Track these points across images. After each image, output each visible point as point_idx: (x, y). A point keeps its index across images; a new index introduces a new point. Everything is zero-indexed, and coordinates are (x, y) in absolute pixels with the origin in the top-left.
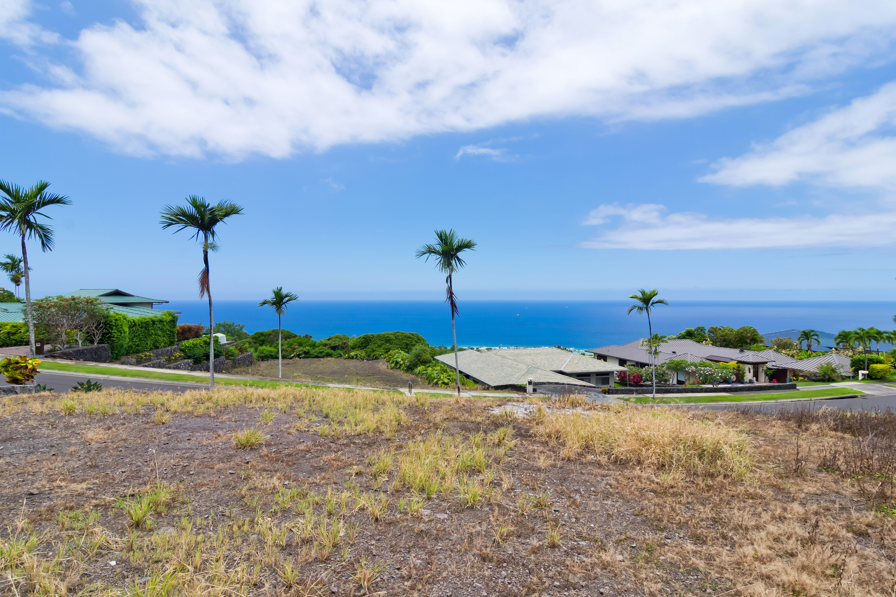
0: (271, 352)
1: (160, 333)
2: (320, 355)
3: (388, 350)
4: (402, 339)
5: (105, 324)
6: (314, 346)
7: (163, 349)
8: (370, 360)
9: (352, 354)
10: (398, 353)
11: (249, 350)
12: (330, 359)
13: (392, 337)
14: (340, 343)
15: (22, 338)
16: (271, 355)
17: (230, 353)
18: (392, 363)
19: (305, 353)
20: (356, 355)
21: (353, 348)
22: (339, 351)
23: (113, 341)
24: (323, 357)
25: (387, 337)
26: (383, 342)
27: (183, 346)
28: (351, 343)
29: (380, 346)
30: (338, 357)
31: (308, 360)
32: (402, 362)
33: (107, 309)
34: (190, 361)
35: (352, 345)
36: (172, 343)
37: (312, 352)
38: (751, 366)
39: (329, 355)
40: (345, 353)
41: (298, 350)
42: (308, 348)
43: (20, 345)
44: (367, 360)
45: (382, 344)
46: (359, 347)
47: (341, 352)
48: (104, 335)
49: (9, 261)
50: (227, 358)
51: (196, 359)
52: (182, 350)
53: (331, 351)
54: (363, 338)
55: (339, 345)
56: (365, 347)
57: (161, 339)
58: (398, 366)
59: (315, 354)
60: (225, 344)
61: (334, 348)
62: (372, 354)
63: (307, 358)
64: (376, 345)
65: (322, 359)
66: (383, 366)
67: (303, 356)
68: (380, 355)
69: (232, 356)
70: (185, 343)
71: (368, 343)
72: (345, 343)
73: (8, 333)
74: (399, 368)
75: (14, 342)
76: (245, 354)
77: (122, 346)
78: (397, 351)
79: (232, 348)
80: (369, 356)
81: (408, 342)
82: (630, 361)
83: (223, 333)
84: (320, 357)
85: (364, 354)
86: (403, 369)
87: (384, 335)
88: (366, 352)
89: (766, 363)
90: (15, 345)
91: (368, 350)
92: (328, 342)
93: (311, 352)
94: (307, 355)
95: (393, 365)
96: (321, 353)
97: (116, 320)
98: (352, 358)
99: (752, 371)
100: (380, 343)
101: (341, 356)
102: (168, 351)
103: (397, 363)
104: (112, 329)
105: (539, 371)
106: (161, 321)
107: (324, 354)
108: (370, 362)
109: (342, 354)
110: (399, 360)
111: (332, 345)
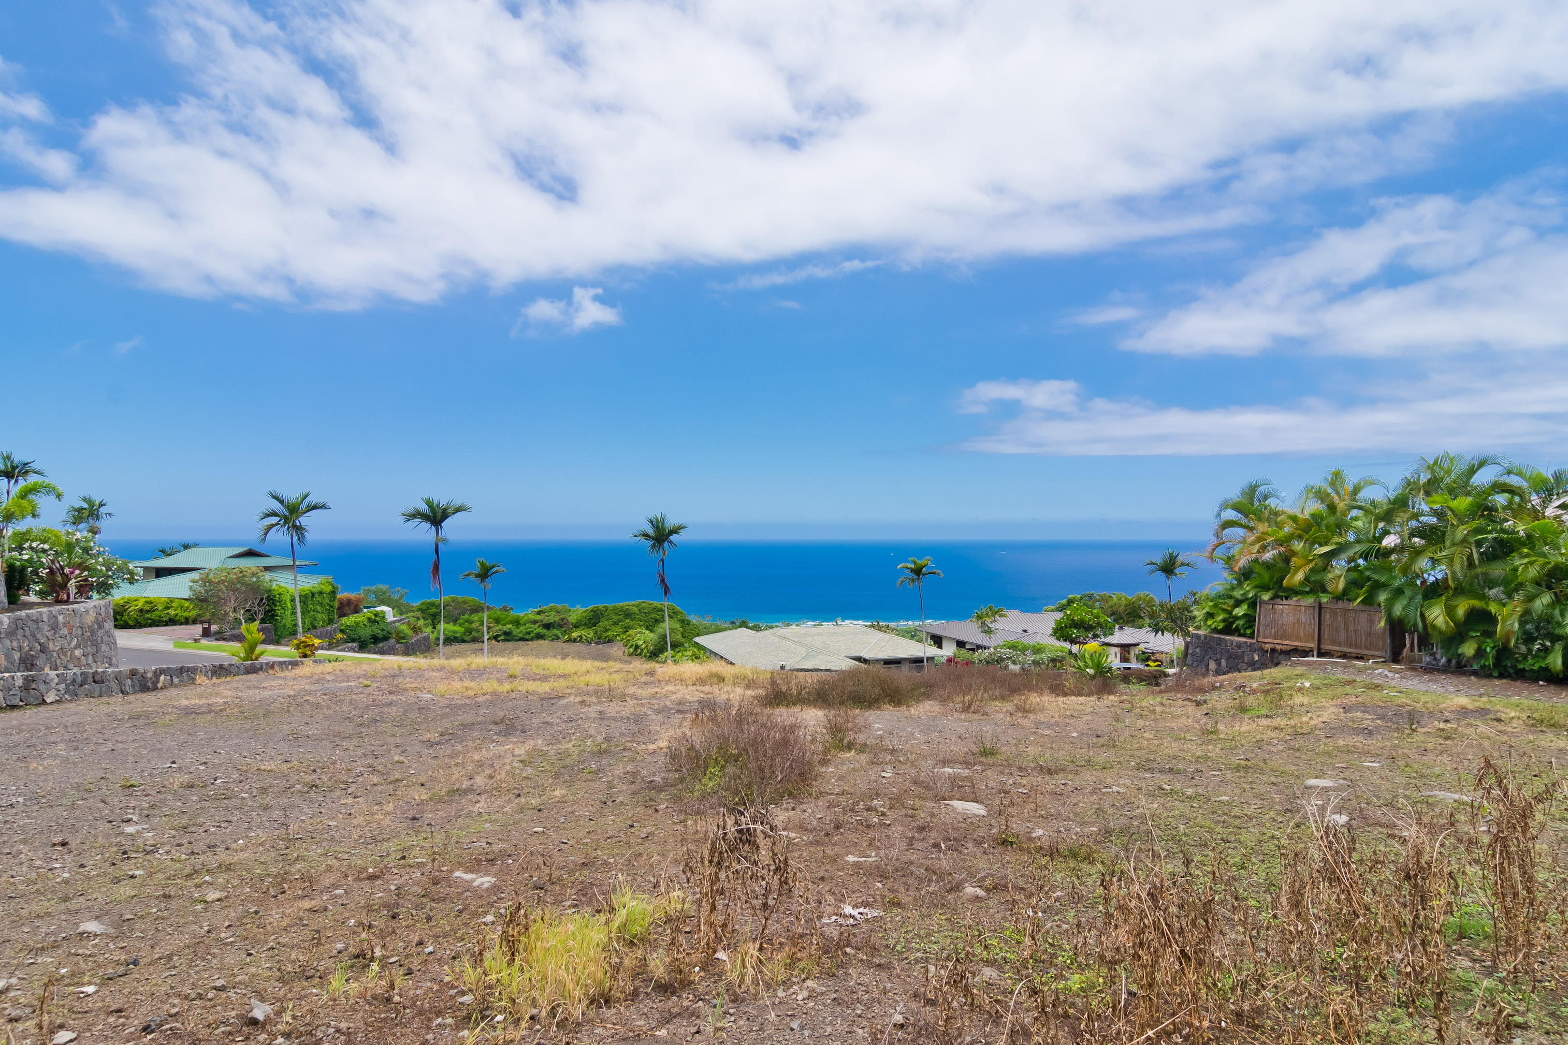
0: (454, 632)
1: (319, 608)
2: (527, 637)
3: (626, 629)
4: (649, 613)
5: (268, 599)
6: (517, 623)
7: (322, 629)
8: (600, 643)
9: (574, 635)
10: (640, 633)
11: (424, 630)
12: (541, 642)
13: (635, 609)
14: (557, 619)
15: (160, 617)
16: (455, 637)
17: (402, 635)
18: (631, 647)
19: (505, 633)
20: (580, 636)
21: (576, 626)
22: (555, 631)
23: (277, 620)
24: (532, 640)
25: (628, 609)
26: (621, 617)
27: (342, 625)
28: (573, 618)
29: (616, 624)
30: (553, 639)
31: (510, 644)
32: (643, 646)
33: (271, 581)
34: (355, 644)
35: (574, 621)
36: (331, 621)
37: (516, 632)
38: (1117, 650)
39: (539, 637)
40: (565, 633)
41: (494, 629)
42: (509, 626)
43: (157, 626)
44: (596, 643)
45: (620, 621)
46: (585, 624)
47: (558, 633)
48: (267, 612)
49: (85, 505)
50: (398, 642)
51: (362, 642)
52: (342, 631)
53: (545, 631)
54: (592, 611)
55: (555, 622)
56: (594, 625)
57: (319, 616)
58: (639, 651)
59: (521, 635)
60: (395, 622)
61: (548, 626)
62: (605, 635)
63: (509, 641)
64: (611, 622)
65: (530, 643)
66: (618, 652)
67: (502, 638)
68: (616, 636)
69: (403, 638)
70: (344, 620)
71: (599, 618)
72: (563, 619)
73: (141, 611)
74: (640, 654)
75: (150, 621)
76: (420, 636)
77: (284, 626)
78: (639, 630)
79: (404, 628)
80: (599, 638)
81: (658, 617)
82: (969, 643)
83: (389, 606)
84: (527, 640)
85: (592, 634)
86: (645, 656)
87: (622, 607)
88: (596, 633)
89: (1138, 644)
90: (150, 626)
91: (599, 628)
92: (538, 617)
93: (514, 633)
94: (508, 636)
95: (631, 650)
96: (529, 633)
97: (280, 594)
98: (575, 641)
99: (1118, 655)
100: (616, 618)
101: (558, 638)
102: (327, 631)
103: (637, 647)
104: (275, 606)
105: (821, 656)
106: (321, 593)
107: (532, 635)
108: (601, 646)
109: (560, 635)
110: (640, 643)
111: (545, 622)
